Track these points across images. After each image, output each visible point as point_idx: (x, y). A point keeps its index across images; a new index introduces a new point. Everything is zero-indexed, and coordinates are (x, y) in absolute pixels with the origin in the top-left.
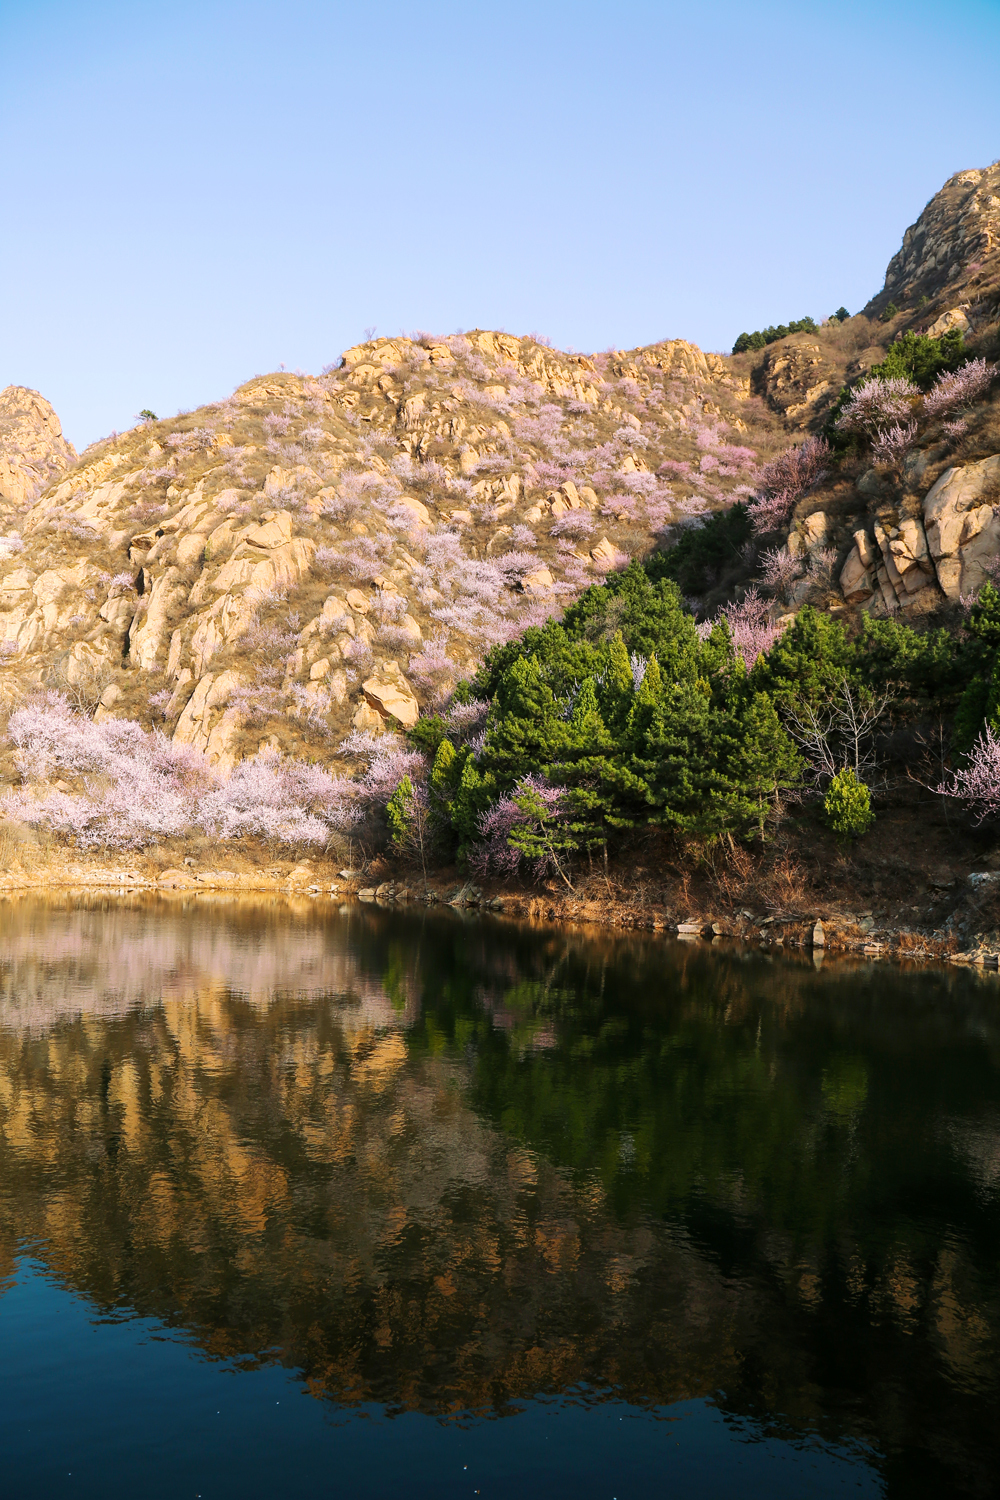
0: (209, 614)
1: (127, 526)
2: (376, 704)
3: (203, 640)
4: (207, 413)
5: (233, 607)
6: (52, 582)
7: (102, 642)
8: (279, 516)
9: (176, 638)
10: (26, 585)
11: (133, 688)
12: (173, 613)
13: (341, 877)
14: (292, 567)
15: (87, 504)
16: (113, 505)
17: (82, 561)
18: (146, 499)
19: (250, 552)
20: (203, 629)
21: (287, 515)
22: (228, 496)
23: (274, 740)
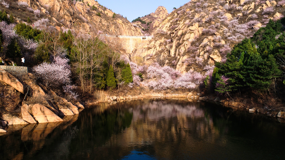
0: (183, 45)
1: (171, 30)
2: (212, 59)
3: (182, 50)
4: (186, 5)
5: (187, 43)
6: (158, 42)
7: (166, 52)
8: (196, 24)
9: (177, 50)
10: (154, 44)
11: (170, 60)
12: (177, 45)
13: (197, 95)
14: (198, 33)
15: (164, 27)
16: (168, 27)
17: (163, 38)
18: (174, 25)
19: (190, 32)
20: (182, 48)
21: (197, 23)
22: (187, 21)
23: (193, 68)
